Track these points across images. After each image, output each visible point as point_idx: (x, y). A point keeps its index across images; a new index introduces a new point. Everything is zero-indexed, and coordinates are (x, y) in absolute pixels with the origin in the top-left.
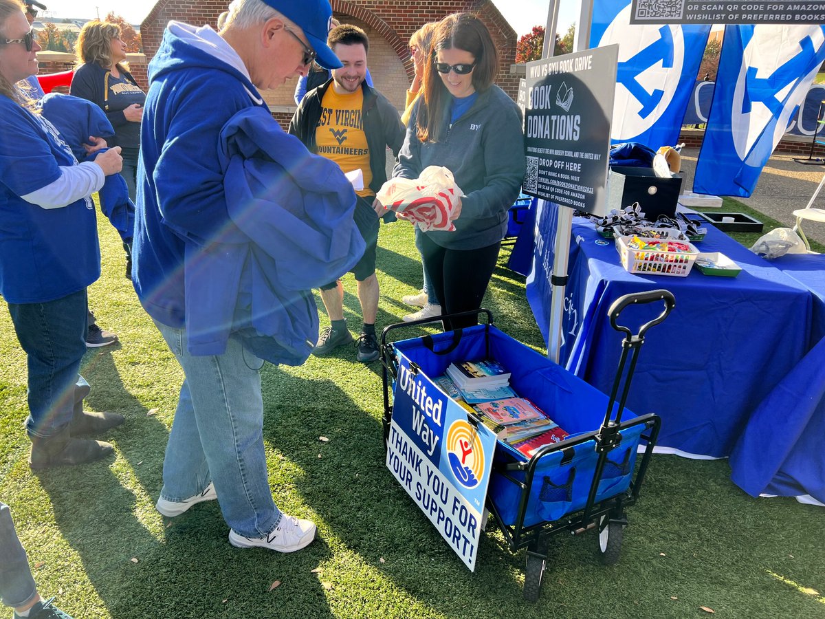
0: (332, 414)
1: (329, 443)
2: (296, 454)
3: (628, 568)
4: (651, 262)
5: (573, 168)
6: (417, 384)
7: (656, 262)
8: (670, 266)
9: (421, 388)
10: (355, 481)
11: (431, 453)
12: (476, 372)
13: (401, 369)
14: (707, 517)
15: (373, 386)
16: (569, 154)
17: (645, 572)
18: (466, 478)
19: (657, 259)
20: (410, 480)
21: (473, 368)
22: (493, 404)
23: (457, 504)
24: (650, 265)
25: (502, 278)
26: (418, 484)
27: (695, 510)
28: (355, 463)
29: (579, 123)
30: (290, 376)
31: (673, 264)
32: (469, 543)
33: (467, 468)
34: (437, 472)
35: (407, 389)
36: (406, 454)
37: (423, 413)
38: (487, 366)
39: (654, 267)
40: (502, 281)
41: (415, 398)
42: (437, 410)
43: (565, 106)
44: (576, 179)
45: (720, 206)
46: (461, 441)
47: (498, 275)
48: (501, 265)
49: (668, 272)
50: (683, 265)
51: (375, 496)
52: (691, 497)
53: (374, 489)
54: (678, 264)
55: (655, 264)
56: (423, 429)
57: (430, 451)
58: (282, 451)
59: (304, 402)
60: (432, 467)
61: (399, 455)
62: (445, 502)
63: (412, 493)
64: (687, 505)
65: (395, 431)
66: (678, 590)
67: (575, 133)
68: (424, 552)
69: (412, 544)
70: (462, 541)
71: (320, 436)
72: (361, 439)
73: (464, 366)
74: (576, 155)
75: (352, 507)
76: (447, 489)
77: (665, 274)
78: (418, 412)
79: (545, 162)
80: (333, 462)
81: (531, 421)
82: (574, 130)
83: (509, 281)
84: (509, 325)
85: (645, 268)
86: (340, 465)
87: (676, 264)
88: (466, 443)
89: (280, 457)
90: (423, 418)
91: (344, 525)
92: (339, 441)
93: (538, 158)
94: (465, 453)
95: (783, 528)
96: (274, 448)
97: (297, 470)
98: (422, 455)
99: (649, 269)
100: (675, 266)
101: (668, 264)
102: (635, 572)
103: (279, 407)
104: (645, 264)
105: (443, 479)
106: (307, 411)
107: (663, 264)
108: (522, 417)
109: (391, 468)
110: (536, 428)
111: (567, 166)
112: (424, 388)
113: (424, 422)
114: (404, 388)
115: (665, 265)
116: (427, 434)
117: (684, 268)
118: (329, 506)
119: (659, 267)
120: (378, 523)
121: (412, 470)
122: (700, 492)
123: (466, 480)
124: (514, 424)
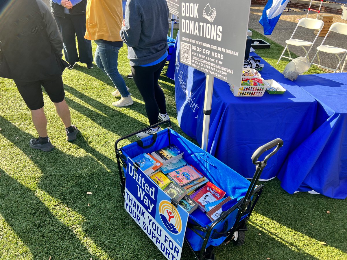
0: (91, 177)
1: (92, 195)
2: (75, 205)
3: (246, 245)
4: (246, 91)
5: (217, 56)
6: (139, 175)
7: (248, 91)
8: (255, 92)
9: (142, 178)
10: (109, 218)
11: (150, 211)
12: (167, 156)
13: (128, 165)
14: (274, 209)
15: (111, 155)
16: (214, 47)
17: (253, 245)
18: (172, 229)
19: (249, 90)
20: (139, 219)
21: (165, 153)
22: (176, 172)
23: (167, 238)
24: (246, 92)
25: (165, 82)
26: (144, 222)
27: (268, 205)
28: (108, 206)
29: (221, 30)
30: (65, 154)
31: (256, 91)
32: (175, 258)
33: (172, 224)
34: (153, 220)
35: (133, 176)
36: (135, 207)
37: (143, 190)
38: (172, 150)
39: (248, 93)
40: (165, 84)
41: (139, 182)
42: (152, 192)
43: (211, 19)
44: (219, 62)
45: (251, 35)
46: (167, 211)
47: (163, 81)
48: (163, 74)
49: (254, 95)
50: (261, 91)
51: (121, 225)
52: (266, 199)
53: (120, 221)
54: (259, 91)
55: (248, 92)
56: (144, 198)
57: (150, 210)
58: (67, 204)
59: (75, 170)
60: (151, 217)
61: (132, 206)
62: (160, 236)
63: (141, 225)
64: (265, 203)
65: (128, 194)
66: (269, 254)
67: (218, 36)
68: (151, 256)
69: (144, 253)
70: (171, 256)
71: (87, 192)
72: (109, 190)
73: (161, 153)
74: (220, 49)
75: (110, 235)
76: (161, 231)
77: (253, 96)
78: (141, 189)
79: (195, 48)
80: (96, 207)
81: (196, 180)
82: (217, 34)
83: (168, 84)
84: (172, 110)
85: (243, 94)
86: (100, 209)
87: (258, 91)
88: (170, 212)
89: (67, 208)
90: (144, 193)
91: (108, 247)
92: (98, 193)
93: (190, 45)
94: (170, 217)
95: (305, 209)
96: (63, 203)
97: (78, 215)
98: (144, 210)
99: (245, 94)
100: (257, 92)
101: (254, 91)
102: (249, 247)
103: (62, 176)
104: (244, 92)
105: (158, 225)
106: (78, 176)
107: (252, 91)
108: (192, 179)
109: (127, 210)
110: (199, 183)
111: (212, 54)
112: (143, 178)
113: (145, 195)
114: (131, 175)
115: (253, 92)
116: (147, 201)
117: (262, 93)
118: (98, 237)
119: (250, 93)
120: (125, 242)
121: (140, 215)
122: (269, 195)
123: (172, 230)
124: (188, 184)
